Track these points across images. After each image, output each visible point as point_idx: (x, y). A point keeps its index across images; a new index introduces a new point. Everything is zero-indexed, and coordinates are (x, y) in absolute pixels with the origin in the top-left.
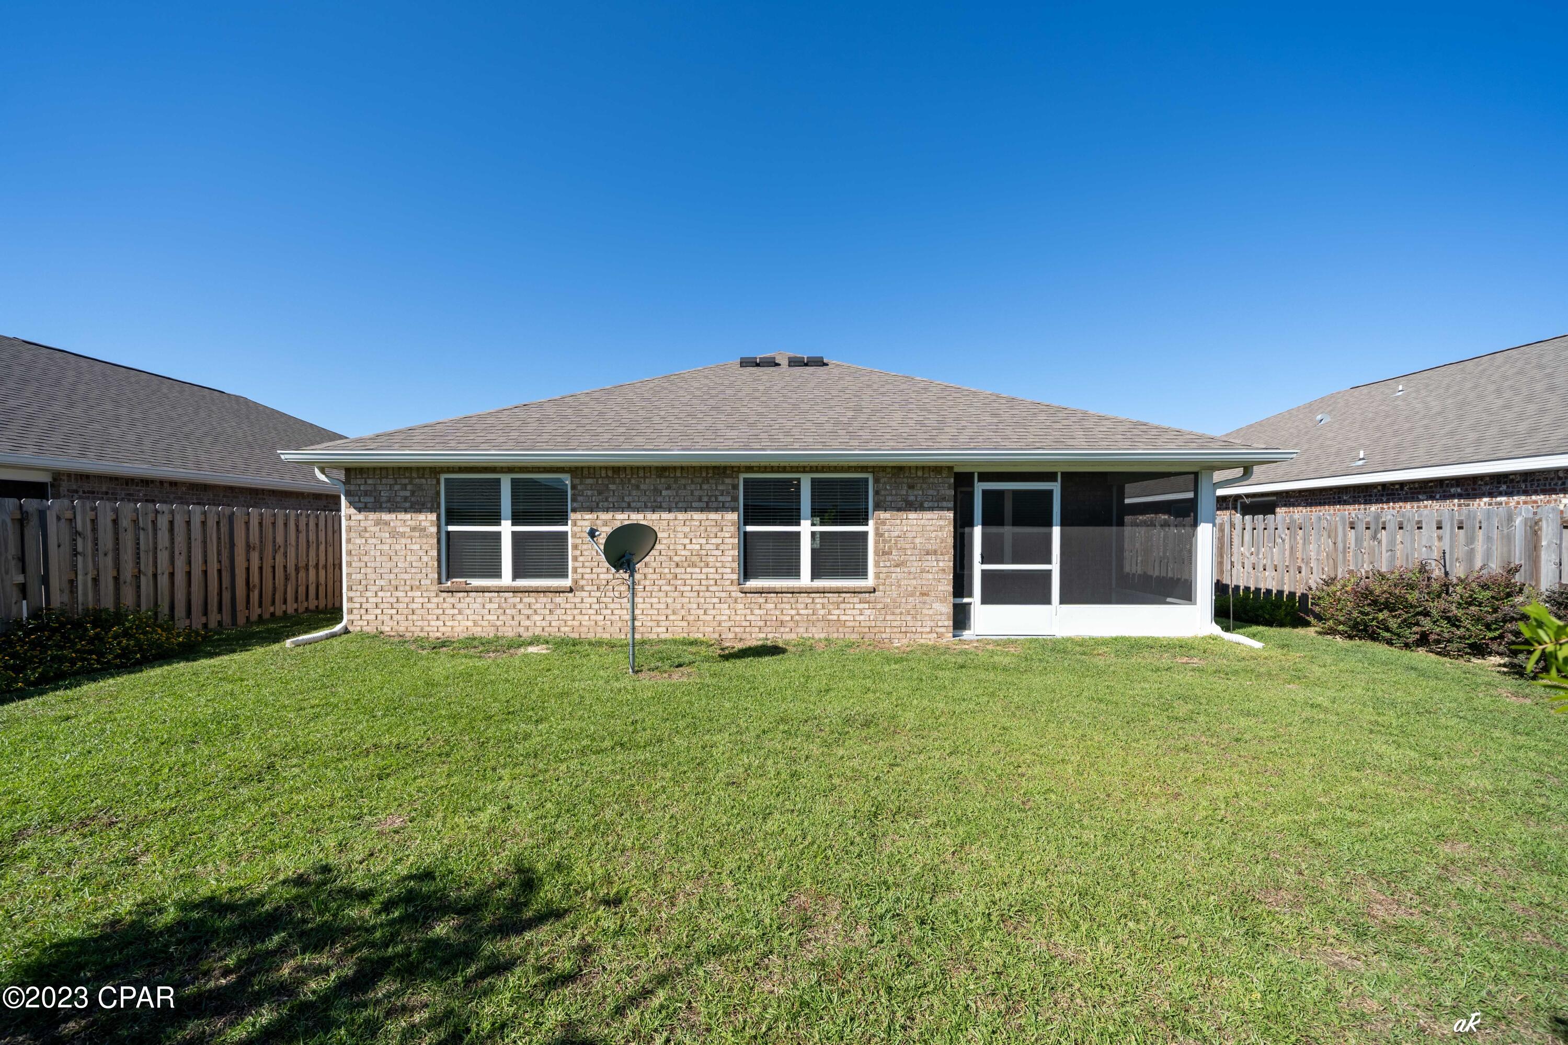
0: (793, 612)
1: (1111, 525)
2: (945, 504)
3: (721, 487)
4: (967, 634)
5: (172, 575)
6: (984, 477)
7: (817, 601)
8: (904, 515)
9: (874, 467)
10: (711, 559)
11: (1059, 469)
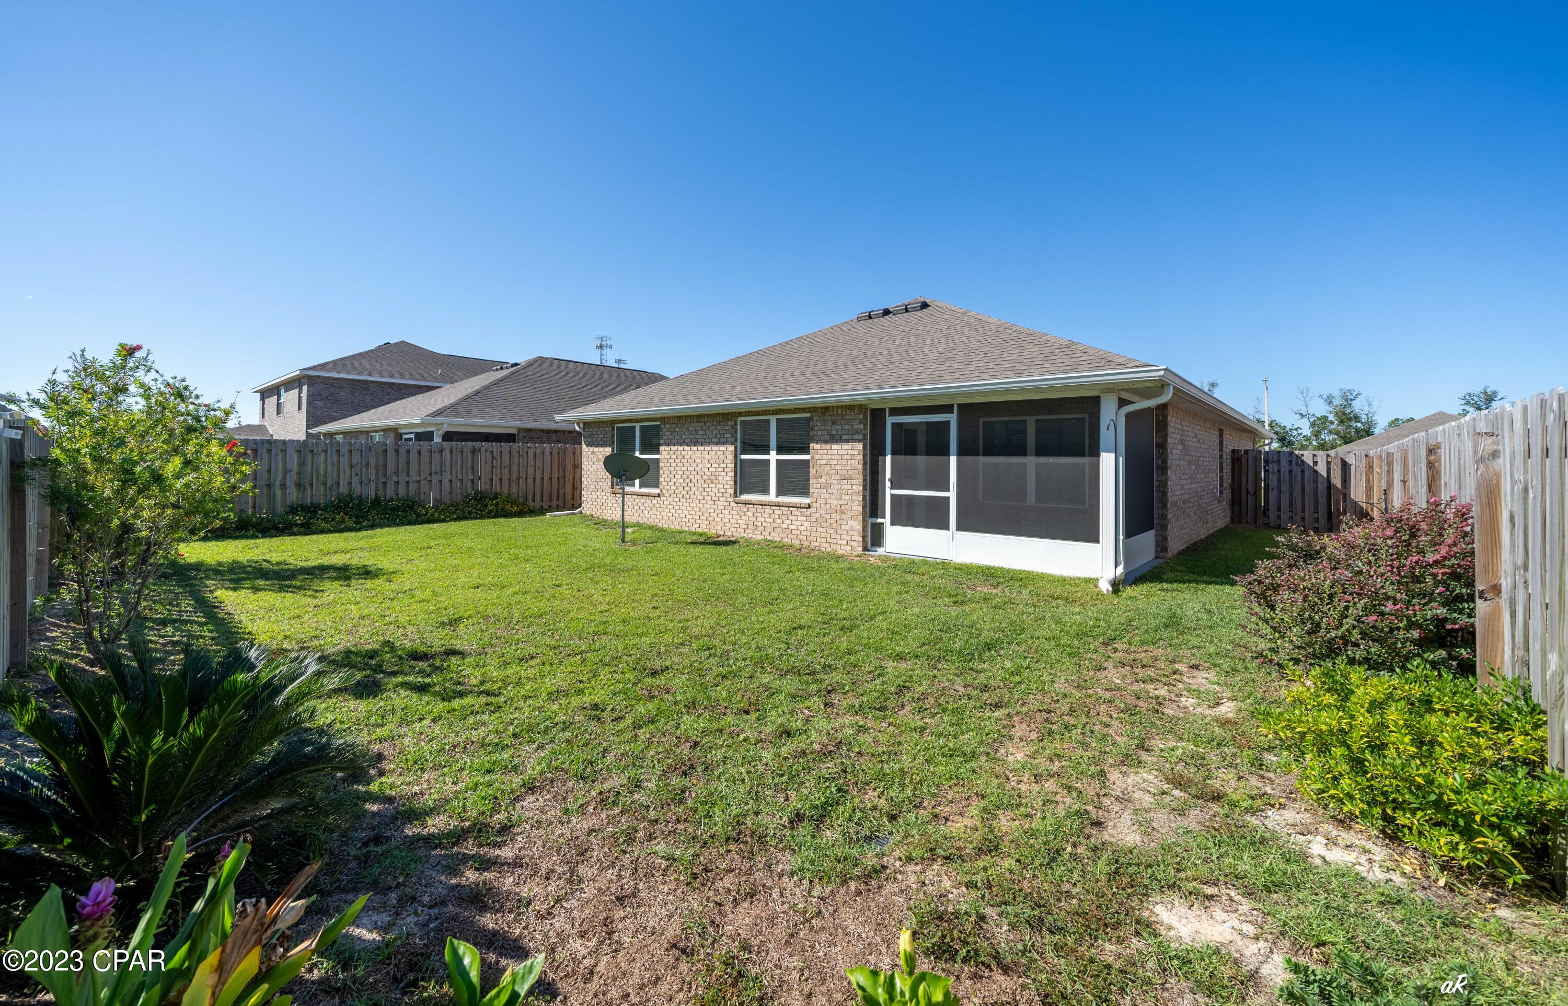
0: (762, 520)
1: (978, 455)
2: (856, 437)
3: (726, 428)
4: (880, 551)
5: (534, 479)
6: (895, 411)
7: (776, 512)
8: (828, 446)
9: (810, 408)
10: (720, 478)
11: (956, 401)
